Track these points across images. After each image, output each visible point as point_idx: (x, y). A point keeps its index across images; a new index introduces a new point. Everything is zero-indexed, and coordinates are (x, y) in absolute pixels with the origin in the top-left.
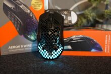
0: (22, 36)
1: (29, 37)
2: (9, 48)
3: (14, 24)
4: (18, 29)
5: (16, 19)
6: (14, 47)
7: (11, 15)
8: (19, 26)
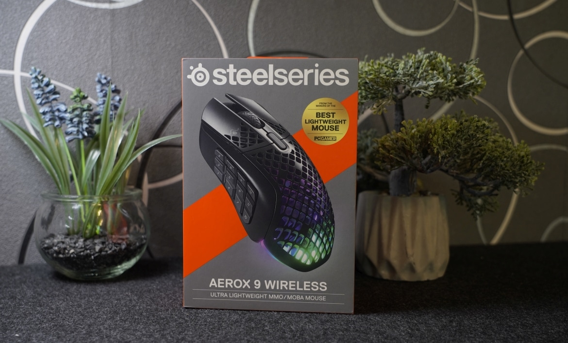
0: (262, 243)
1: (286, 249)
2: (213, 283)
3: (233, 198)
4: (246, 217)
5: (242, 180)
6: (230, 283)
7: (225, 164)
8: (249, 204)
